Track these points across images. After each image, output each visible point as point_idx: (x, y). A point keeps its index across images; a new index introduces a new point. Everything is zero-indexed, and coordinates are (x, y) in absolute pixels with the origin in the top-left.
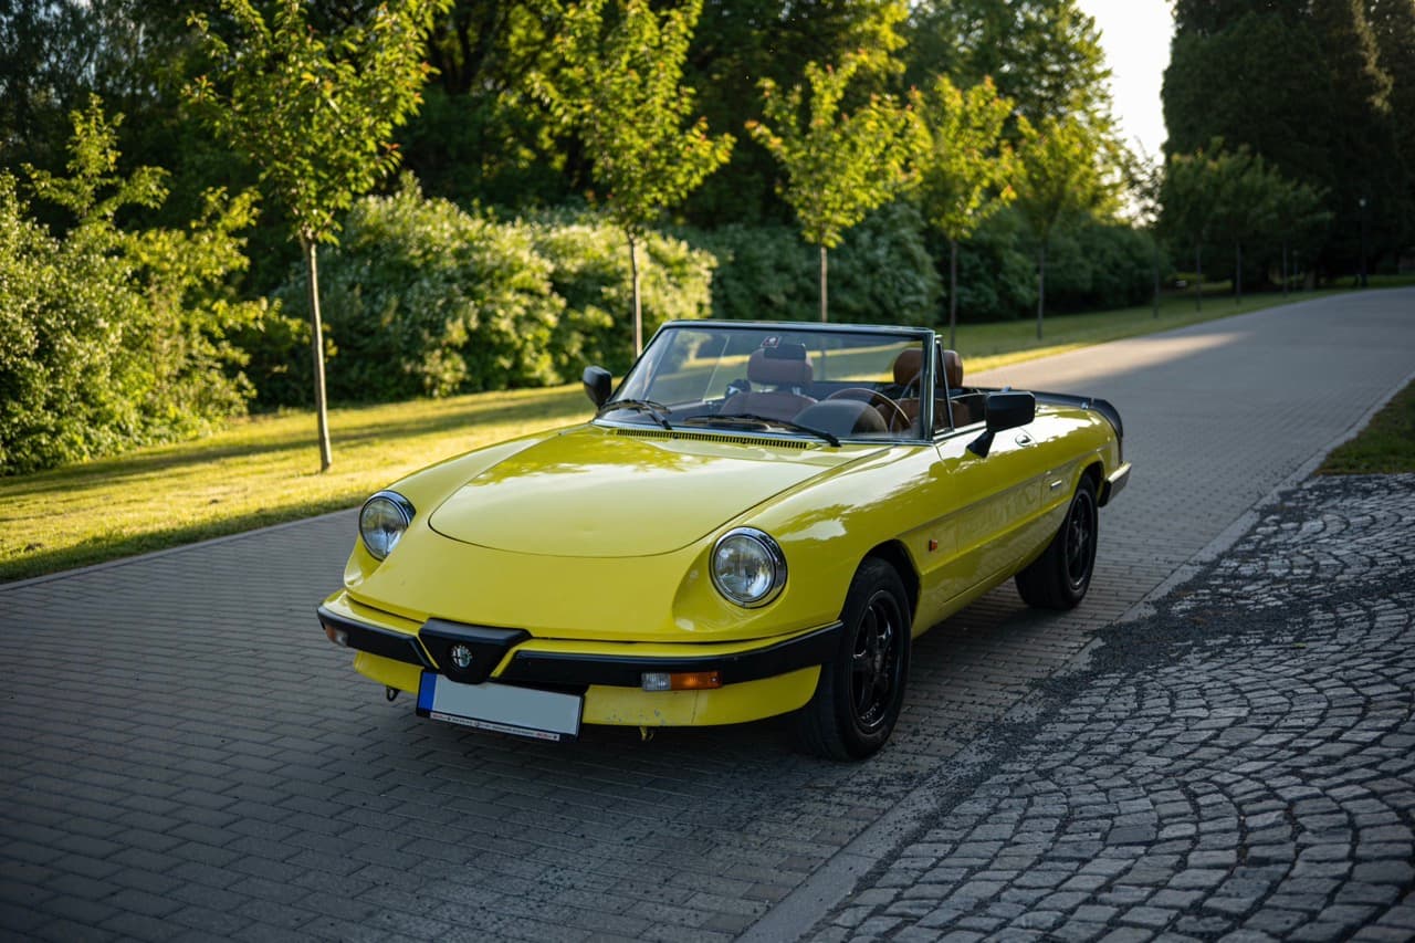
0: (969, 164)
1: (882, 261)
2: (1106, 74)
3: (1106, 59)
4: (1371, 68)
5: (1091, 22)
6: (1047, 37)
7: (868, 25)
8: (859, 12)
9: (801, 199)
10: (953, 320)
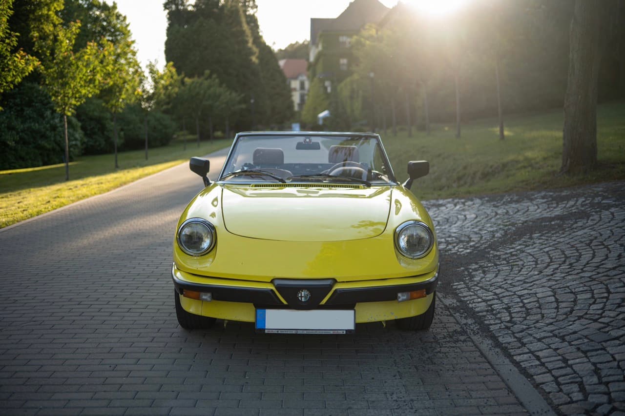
0: (120, 78)
1: (58, 125)
2: (133, 42)
3: (132, 36)
4: (250, 45)
5: (125, 18)
6: (105, 24)
7: (45, 12)
8: (40, 5)
9: (54, 92)
10: (116, 151)
